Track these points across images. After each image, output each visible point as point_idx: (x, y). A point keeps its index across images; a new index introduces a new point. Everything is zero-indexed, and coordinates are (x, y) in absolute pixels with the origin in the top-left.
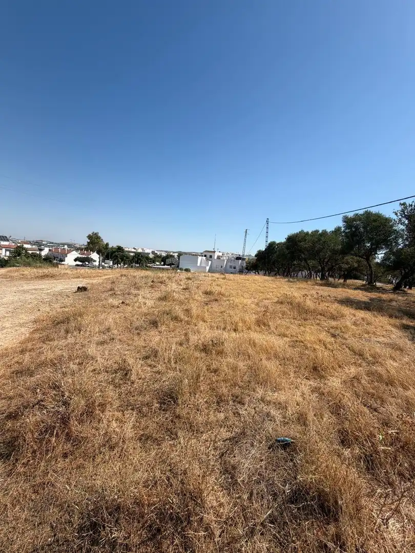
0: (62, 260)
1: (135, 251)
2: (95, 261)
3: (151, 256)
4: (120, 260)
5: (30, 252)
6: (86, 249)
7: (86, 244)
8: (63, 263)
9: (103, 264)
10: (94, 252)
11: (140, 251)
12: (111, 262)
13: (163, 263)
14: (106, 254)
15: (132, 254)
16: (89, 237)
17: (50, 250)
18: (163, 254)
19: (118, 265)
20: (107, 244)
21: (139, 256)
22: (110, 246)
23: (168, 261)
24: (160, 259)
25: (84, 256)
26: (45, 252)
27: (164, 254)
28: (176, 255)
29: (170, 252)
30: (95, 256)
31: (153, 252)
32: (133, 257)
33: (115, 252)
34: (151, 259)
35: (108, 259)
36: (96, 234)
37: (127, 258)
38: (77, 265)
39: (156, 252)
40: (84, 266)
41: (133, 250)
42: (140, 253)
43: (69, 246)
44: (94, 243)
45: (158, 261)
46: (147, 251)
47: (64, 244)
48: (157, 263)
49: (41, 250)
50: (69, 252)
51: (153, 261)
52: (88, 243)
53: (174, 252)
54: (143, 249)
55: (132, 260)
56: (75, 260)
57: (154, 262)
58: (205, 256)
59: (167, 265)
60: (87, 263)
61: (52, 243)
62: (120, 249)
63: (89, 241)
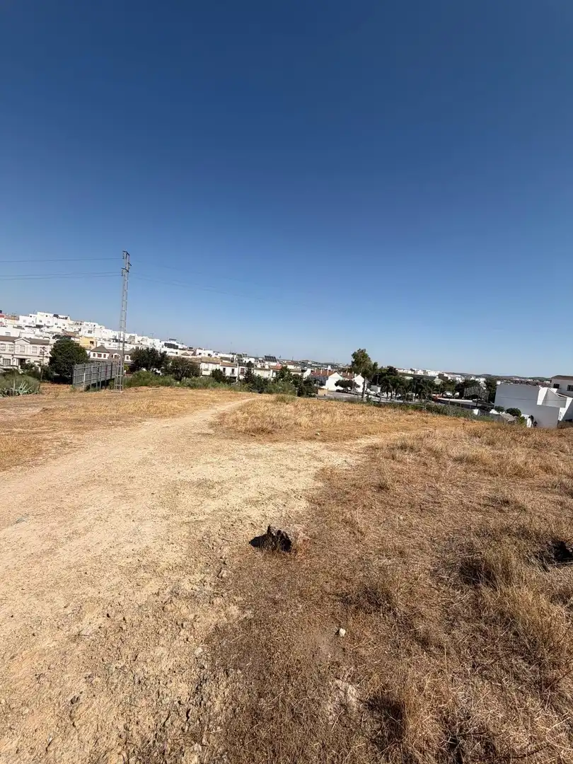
0: (323, 384)
1: (413, 373)
2: (359, 386)
3: (438, 381)
4: (391, 386)
5: (293, 373)
6: (350, 371)
7: (350, 364)
8: (323, 387)
9: (368, 390)
10: (358, 374)
11: (420, 373)
12: (379, 389)
13: (458, 394)
14: (373, 377)
15: (408, 378)
16: (354, 355)
17: (312, 371)
18: (457, 379)
19: (387, 394)
20: (375, 365)
21: (419, 381)
22: (379, 367)
23: (468, 391)
24: (453, 387)
25: (346, 379)
26: (307, 373)
27: (460, 380)
28: (482, 380)
29: (471, 376)
30: (359, 380)
31: (441, 376)
32: (411, 382)
33: (384, 375)
34: (437, 386)
35: (375, 384)
36: (362, 351)
37: (402, 384)
38: (338, 391)
39: (446, 375)
40: (345, 392)
41: (410, 372)
42: (421, 377)
43: (333, 366)
44: (360, 362)
45: (449, 390)
46: (431, 373)
47: (327, 365)
48: (449, 394)
49: (303, 371)
50: (331, 373)
51: (441, 389)
52: (353, 362)
53: (477, 377)
54: (425, 371)
55: (409, 387)
56: (336, 385)
57: (443, 391)
58: (556, 386)
59: (467, 398)
60: (349, 389)
61: (317, 363)
62: (392, 370)
63: (354, 360)
